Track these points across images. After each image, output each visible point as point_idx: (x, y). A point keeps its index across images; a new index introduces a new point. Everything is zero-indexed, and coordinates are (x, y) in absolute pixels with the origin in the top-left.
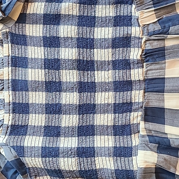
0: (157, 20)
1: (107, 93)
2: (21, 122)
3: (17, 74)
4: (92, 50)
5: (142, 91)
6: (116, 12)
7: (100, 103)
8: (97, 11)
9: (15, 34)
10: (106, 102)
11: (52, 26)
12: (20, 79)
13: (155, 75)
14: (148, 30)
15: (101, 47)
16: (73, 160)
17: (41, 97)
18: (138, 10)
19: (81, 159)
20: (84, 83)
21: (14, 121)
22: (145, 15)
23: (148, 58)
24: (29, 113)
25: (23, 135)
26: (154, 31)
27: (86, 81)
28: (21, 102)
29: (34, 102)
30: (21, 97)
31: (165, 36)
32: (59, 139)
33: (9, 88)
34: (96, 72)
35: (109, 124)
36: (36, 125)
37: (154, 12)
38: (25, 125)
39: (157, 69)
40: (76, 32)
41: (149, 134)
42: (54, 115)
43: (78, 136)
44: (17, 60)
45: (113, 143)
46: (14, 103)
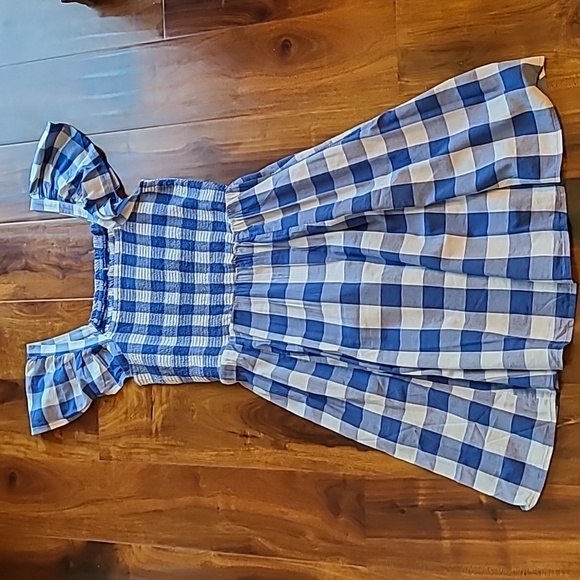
0: (246, 228)
1: (204, 295)
2: (127, 320)
3: (126, 272)
4: (193, 253)
5: (232, 295)
6: (213, 217)
7: (198, 304)
8: (198, 215)
9: (127, 232)
10: (203, 304)
11: (160, 226)
12: (129, 277)
13: (244, 280)
14: (238, 237)
15: (201, 250)
16: (169, 357)
17: (147, 295)
18: (230, 218)
19: (176, 357)
20: (185, 284)
21: (121, 319)
22: (236, 223)
23: (239, 263)
24: (135, 311)
25: (128, 332)
26: (244, 239)
27: (187, 282)
28: (128, 300)
29: (140, 300)
30: (128, 295)
31: (252, 243)
32: (160, 338)
33: (118, 285)
34: (196, 274)
35: (205, 325)
36: (141, 324)
37: (244, 221)
38: (131, 323)
39: (246, 275)
40: (180, 234)
41: (237, 336)
42: (158, 314)
43: (178, 336)
44: (127, 258)
45: (207, 344)
46: (122, 301)
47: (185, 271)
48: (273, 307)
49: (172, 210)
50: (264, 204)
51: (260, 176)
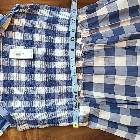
0: (90, 35)
1: (62, 75)
2: (9, 92)
3: (6, 62)
4: (54, 50)
5: (82, 74)
6: (68, 29)
7: (58, 80)
8: (57, 28)
9: (5, 37)
10: (62, 80)
11: (30, 34)
12: (9, 65)
13: (88, 65)
14: (85, 40)
15: (59, 48)
16: (44, 113)
17: (22, 76)
18: (80, 29)
19: (49, 113)
20: (49, 69)
21: (4, 92)
22: (84, 32)
23: (85, 56)
24: (14, 86)
25: (10, 100)
26: (89, 41)
27: (50, 67)
28: (9, 80)
29: (17, 80)
30: (9, 76)
31: (94, 44)
32: (33, 101)
33: (1, 71)
34: (56, 62)
35: (64, 92)
36: (19, 94)
37: (89, 31)
38: (11, 94)
39: (90, 62)
40: (44, 39)
41: (85, 96)
42: (31, 87)
43: (45, 100)
44: (6, 53)
45: (66, 102)
46: (4, 81)
47: (49, 61)
48: (107, 79)
49: (40, 24)
50: (101, 22)
51: (97, 5)
